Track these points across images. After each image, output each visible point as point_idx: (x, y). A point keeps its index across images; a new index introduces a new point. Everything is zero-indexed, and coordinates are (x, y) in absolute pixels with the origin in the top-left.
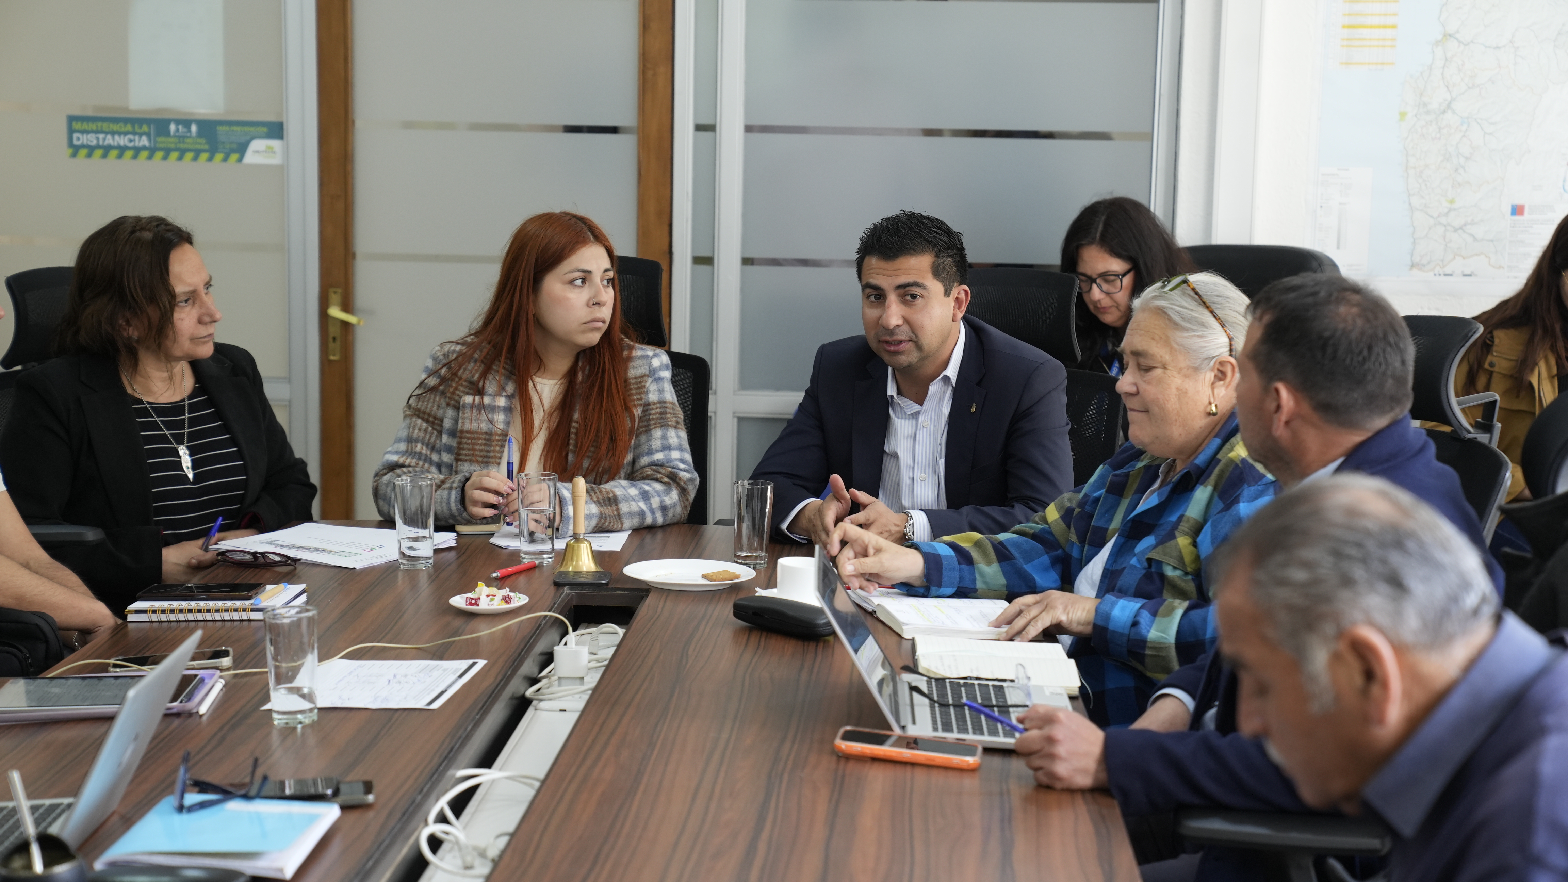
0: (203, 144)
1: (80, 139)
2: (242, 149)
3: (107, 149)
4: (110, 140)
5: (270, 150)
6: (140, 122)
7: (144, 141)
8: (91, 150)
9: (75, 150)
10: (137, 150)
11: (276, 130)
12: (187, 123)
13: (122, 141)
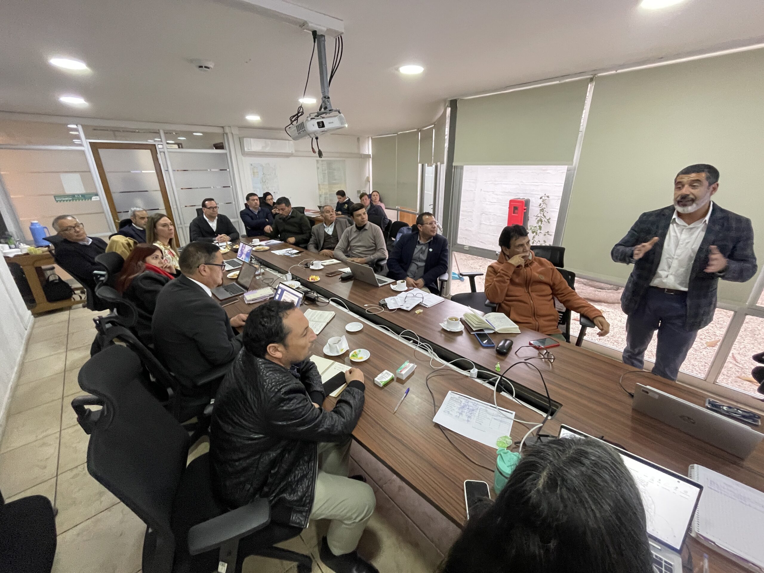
0: (83, 198)
1: (57, 199)
2: (91, 199)
3: (64, 201)
4: (64, 199)
5: (96, 198)
6: (69, 196)
7: (71, 199)
8: (60, 201)
9: (57, 201)
10: (70, 200)
11: (97, 195)
12: (79, 195)
13: (67, 199)
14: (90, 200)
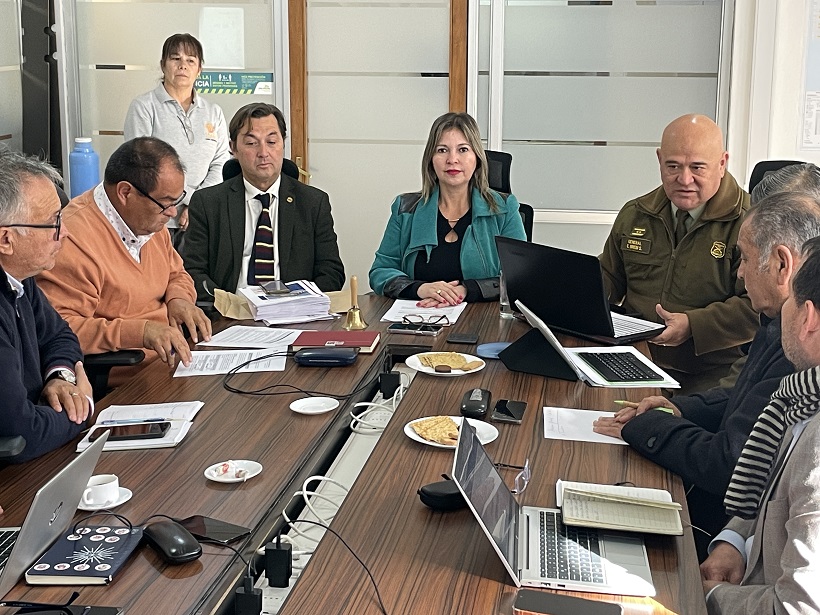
0: (234, 85)
2: (253, 87)
5: (267, 87)
6: (205, 74)
7: (206, 84)
10: (203, 89)
11: (270, 78)
12: (227, 75)
14: (250, 91)
